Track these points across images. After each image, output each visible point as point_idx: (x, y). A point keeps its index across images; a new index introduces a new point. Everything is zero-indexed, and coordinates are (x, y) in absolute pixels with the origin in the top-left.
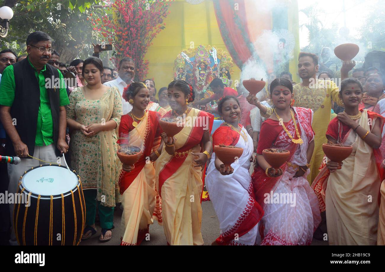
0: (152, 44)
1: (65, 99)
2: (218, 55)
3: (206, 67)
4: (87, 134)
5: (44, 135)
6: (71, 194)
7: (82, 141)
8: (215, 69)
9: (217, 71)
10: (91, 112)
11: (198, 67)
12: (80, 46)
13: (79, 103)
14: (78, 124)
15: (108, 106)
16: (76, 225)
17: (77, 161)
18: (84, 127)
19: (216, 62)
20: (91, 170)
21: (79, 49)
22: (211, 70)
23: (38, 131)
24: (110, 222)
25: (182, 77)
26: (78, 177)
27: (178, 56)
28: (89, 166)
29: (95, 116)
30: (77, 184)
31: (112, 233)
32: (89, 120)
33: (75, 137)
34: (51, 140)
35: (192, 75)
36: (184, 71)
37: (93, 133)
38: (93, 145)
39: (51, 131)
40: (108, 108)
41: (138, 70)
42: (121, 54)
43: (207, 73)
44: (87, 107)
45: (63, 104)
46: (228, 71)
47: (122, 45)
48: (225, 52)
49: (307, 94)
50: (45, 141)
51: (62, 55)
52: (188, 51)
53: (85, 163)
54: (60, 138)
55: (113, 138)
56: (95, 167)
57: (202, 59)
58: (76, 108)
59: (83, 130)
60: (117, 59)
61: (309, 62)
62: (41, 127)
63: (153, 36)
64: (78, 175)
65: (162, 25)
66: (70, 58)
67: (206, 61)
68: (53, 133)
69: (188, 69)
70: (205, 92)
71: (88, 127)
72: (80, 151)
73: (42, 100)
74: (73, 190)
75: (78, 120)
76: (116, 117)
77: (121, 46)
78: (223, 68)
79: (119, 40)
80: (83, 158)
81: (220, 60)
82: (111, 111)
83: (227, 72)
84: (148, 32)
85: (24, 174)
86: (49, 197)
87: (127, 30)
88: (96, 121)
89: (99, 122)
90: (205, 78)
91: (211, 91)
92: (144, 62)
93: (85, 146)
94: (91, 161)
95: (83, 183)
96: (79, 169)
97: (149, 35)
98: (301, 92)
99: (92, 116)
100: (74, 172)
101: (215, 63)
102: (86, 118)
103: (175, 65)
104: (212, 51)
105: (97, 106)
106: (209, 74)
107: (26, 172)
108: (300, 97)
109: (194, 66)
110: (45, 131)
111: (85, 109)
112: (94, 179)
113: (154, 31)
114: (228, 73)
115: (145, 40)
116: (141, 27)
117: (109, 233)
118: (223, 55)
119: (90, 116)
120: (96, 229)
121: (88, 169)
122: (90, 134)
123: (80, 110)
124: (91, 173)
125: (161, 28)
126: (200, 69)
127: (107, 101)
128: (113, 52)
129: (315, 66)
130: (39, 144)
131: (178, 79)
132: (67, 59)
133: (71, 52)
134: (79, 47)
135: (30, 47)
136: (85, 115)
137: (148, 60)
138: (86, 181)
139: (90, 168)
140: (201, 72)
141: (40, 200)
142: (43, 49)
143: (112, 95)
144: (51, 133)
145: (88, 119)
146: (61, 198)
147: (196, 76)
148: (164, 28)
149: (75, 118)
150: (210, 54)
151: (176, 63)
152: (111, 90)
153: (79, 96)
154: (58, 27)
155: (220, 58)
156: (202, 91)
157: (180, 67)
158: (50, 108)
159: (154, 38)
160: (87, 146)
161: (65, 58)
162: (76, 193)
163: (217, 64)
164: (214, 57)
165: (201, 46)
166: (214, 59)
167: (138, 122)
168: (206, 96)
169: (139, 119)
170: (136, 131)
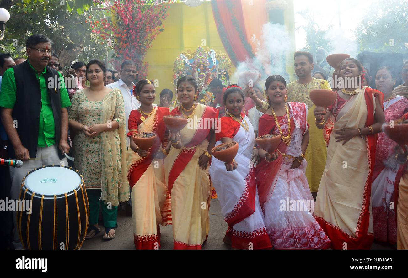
0: (151, 46)
1: (66, 101)
2: (217, 56)
3: (205, 69)
4: (89, 134)
5: (46, 136)
6: (75, 194)
7: (85, 141)
8: (214, 71)
9: (216, 73)
10: (93, 113)
11: (197, 68)
12: (78, 48)
13: (81, 104)
14: (81, 125)
15: (110, 107)
16: (80, 224)
17: (80, 161)
18: (86, 128)
19: (215, 63)
20: (94, 170)
21: (78, 51)
22: (210, 72)
23: (40, 132)
24: (113, 220)
26: (81, 177)
27: (177, 58)
28: (93, 166)
29: (97, 117)
30: (80, 183)
31: (115, 232)
32: (92, 121)
33: (78, 138)
34: (53, 141)
35: (191, 76)
36: (183, 73)
37: (96, 133)
38: (96, 146)
39: (53, 132)
40: (111, 109)
42: (121, 56)
43: (206, 74)
44: (89, 108)
45: (65, 106)
46: (226, 72)
47: (122, 47)
48: (223, 53)
49: (303, 92)
50: (47, 142)
51: (60, 57)
52: (187, 53)
53: (88, 163)
54: (62, 139)
55: (116, 138)
56: (98, 167)
57: (201, 61)
58: (79, 109)
59: (86, 130)
60: (116, 62)
61: (305, 61)
62: (43, 128)
63: (153, 38)
64: (81, 175)
65: (161, 27)
66: (69, 61)
67: (204, 62)
68: (55, 134)
69: (188, 70)
70: (205, 93)
71: (90, 128)
72: (83, 152)
73: (43, 102)
74: (76, 190)
75: (81, 121)
76: (118, 118)
77: (121, 49)
78: (222, 69)
79: (119, 42)
80: (86, 158)
81: (218, 62)
82: (113, 112)
83: (225, 73)
84: (147, 34)
85: (27, 175)
86: (53, 196)
87: (126, 32)
88: (98, 122)
89: (101, 123)
90: (204, 79)
91: (210, 92)
92: (143, 65)
93: (88, 146)
94: (94, 161)
95: (86, 182)
96: (82, 169)
97: (149, 38)
98: (297, 89)
99: (95, 117)
100: (77, 172)
101: (214, 65)
102: (88, 119)
104: (211, 52)
105: (99, 107)
106: (208, 75)
107: (29, 173)
108: (295, 95)
109: (194, 67)
110: (47, 132)
111: (88, 110)
112: (97, 179)
113: (154, 33)
114: (227, 74)
115: (144, 42)
116: (140, 29)
117: (112, 231)
118: (221, 56)
119: (93, 117)
120: (99, 229)
121: (91, 169)
122: (92, 134)
123: (83, 112)
124: (94, 173)
125: (160, 30)
126: (199, 71)
127: (109, 102)
128: (113, 55)
129: (310, 65)
130: (42, 145)
132: (66, 62)
133: (70, 55)
134: (77, 50)
135: (29, 50)
136: (88, 116)
137: (147, 63)
138: (89, 181)
139: (93, 168)
140: (200, 74)
141: (44, 199)
142: (42, 50)
143: (114, 96)
144: (53, 134)
145: (90, 120)
146: (65, 198)
147: (196, 77)
148: (163, 30)
149: (78, 119)
150: (209, 56)
151: (175, 65)
152: (113, 92)
153: (82, 97)
154: (56, 30)
155: (218, 60)
156: (202, 92)
157: (180, 68)
158: (51, 109)
159: (154, 40)
160: (90, 146)
161: (64, 61)
162: (79, 193)
163: (216, 65)
164: (212, 58)
165: (200, 48)
166: (213, 60)
167: (146, 117)
168: (205, 97)
169: (147, 114)
170: (144, 126)
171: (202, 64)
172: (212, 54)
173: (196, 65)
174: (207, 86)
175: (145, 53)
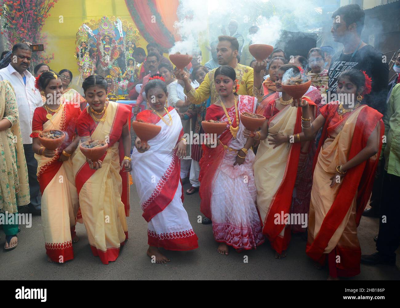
0: (49, 15)
2: (124, 26)
3: (111, 41)
8: (121, 43)
9: (123, 45)
11: (102, 40)
19: (121, 34)
22: (117, 44)
24: (14, 227)
25: (85, 51)
27: (79, 29)
35: (96, 49)
36: (87, 46)
42: (14, 27)
43: (113, 47)
46: (134, 44)
47: (15, 16)
48: (131, 24)
52: (91, 23)
57: (106, 32)
60: (10, 33)
61: (226, 48)
63: (51, 5)
67: (110, 33)
69: (92, 43)
70: (111, 68)
76: (9, 115)
77: (14, 18)
78: (129, 41)
79: (11, 10)
81: (125, 33)
83: (133, 46)
84: (44, 1)
90: (110, 52)
91: (117, 67)
92: (41, 36)
97: (46, 5)
101: (121, 36)
103: (77, 38)
104: (117, 22)
106: (115, 48)
109: (98, 39)
113: (52, 1)
114: (135, 46)
115: (41, 10)
117: (14, 239)
118: (128, 27)
126: (105, 43)
128: (5, 24)
129: (232, 52)
131: (81, 54)
137: (46, 34)
140: (106, 46)
143: (2, 90)
147: (100, 50)
150: (115, 28)
151: (77, 36)
155: (125, 31)
156: (108, 67)
157: (83, 41)
159: (52, 8)
163: (123, 37)
164: (119, 29)
165: (104, 18)
166: (120, 31)
167: (53, 113)
168: (112, 72)
169: (54, 111)
170: (51, 123)
171: (108, 36)
172: (118, 24)
173: (100, 36)
174: (113, 60)
175: (43, 23)
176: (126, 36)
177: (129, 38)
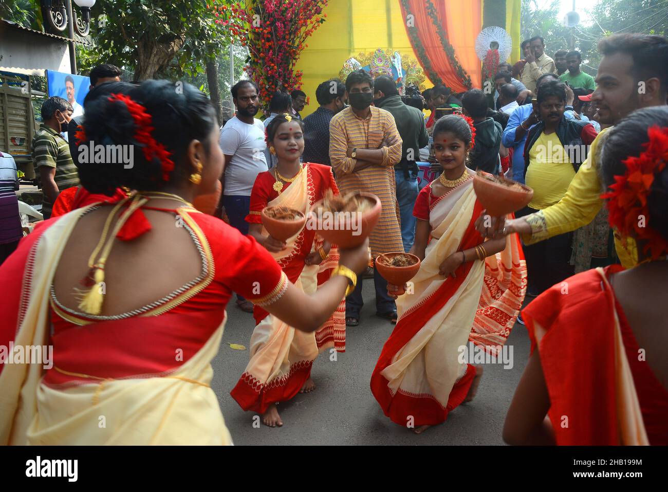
0: (307, 46)
2: (403, 63)
19: (400, 74)
27: (345, 65)
41: (286, 85)
47: (262, 47)
48: (413, 59)
52: (359, 58)
57: (380, 70)
63: (308, 33)
65: (320, 17)
77: (260, 49)
78: (410, 83)
79: (257, 40)
81: (405, 72)
84: (300, 28)
87: (270, 25)
92: (294, 73)
97: (302, 33)
104: (394, 57)
113: (310, 27)
115: (295, 39)
116: (290, 20)
118: (410, 64)
125: (319, 21)
128: (246, 58)
133: (166, 51)
137: (300, 71)
148: (324, 20)
150: (393, 65)
151: (341, 75)
155: (406, 69)
159: (310, 36)
163: (402, 77)
164: (397, 66)
165: (379, 50)
166: (398, 69)
172: (396, 60)
175: (297, 57)
176: (407, 77)
177: (411, 79)
